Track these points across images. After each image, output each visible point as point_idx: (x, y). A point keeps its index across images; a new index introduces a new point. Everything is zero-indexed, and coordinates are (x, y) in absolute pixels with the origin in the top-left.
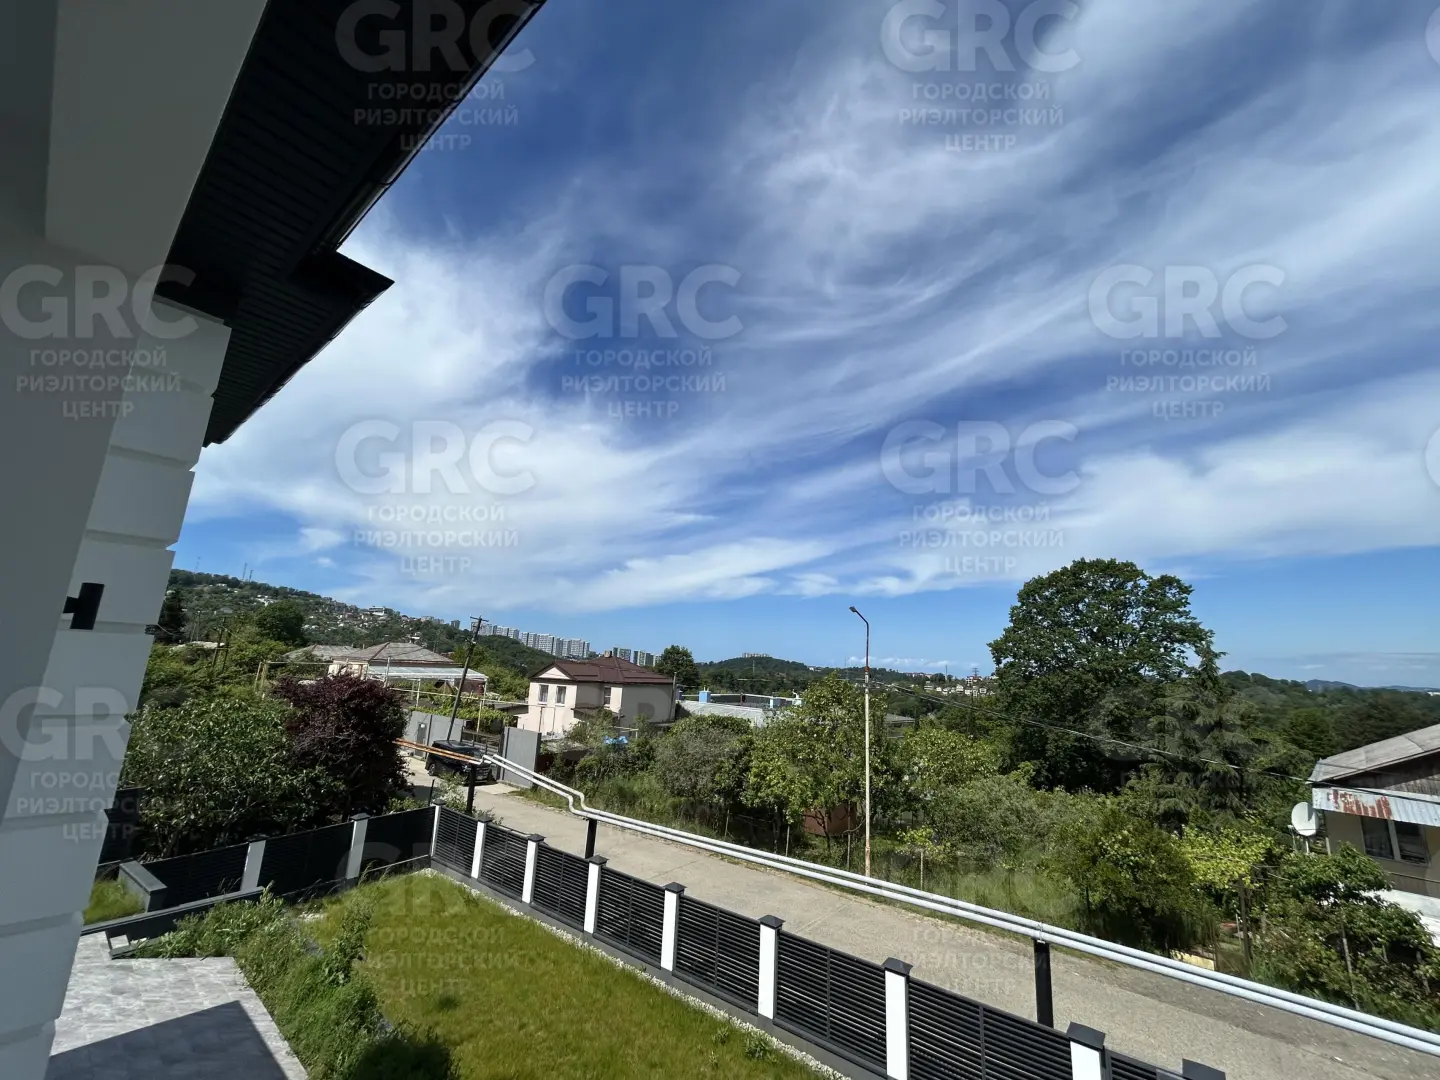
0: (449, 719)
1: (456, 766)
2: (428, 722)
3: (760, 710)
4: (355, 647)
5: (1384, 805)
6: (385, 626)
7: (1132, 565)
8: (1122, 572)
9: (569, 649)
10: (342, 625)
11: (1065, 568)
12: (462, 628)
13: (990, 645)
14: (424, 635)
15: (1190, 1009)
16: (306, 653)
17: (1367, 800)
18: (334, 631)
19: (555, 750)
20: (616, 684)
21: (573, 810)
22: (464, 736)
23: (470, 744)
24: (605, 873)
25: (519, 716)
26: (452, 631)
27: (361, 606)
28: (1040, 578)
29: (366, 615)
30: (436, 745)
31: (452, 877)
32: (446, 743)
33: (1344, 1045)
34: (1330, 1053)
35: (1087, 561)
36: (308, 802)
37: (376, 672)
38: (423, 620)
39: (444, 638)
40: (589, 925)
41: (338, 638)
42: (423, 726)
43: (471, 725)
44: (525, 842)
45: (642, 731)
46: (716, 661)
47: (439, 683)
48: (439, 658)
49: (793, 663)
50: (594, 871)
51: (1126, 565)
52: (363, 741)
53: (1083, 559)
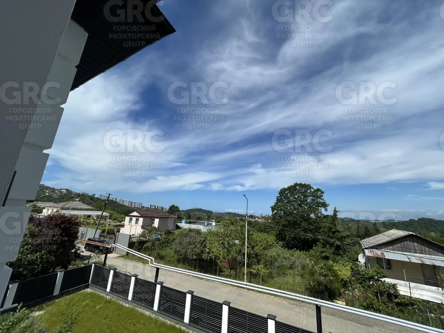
0: (95, 230)
1: (97, 247)
2: (86, 231)
3: (203, 226)
4: (54, 203)
5: (382, 254)
6: (65, 195)
7: (310, 185)
8: (308, 187)
9: (135, 205)
10: (48, 194)
11: (292, 185)
12: (96, 197)
13: (271, 207)
14: (81, 199)
15: (343, 319)
16: (34, 205)
17: (378, 252)
18: (44, 196)
19: (135, 241)
20: (157, 218)
21: (151, 265)
22: (100, 236)
23: (102, 239)
24: (162, 287)
25: (121, 228)
26: (92, 198)
27: (56, 188)
28: (284, 188)
29: (58, 191)
30: (89, 239)
31: (99, 292)
32: (93, 239)
33: (382, 325)
34: (380, 328)
35: (298, 183)
36: (38, 265)
37: (65, 212)
38: (81, 193)
39: (89, 200)
40: (156, 308)
41: (45, 199)
42: (83, 232)
43: (103, 231)
44: (130, 277)
45: (165, 234)
46: (184, 210)
47: (89, 216)
48: (89, 207)
49: (209, 211)
50: (158, 287)
51: (308, 185)
52: (64, 240)
53: (297, 183)
